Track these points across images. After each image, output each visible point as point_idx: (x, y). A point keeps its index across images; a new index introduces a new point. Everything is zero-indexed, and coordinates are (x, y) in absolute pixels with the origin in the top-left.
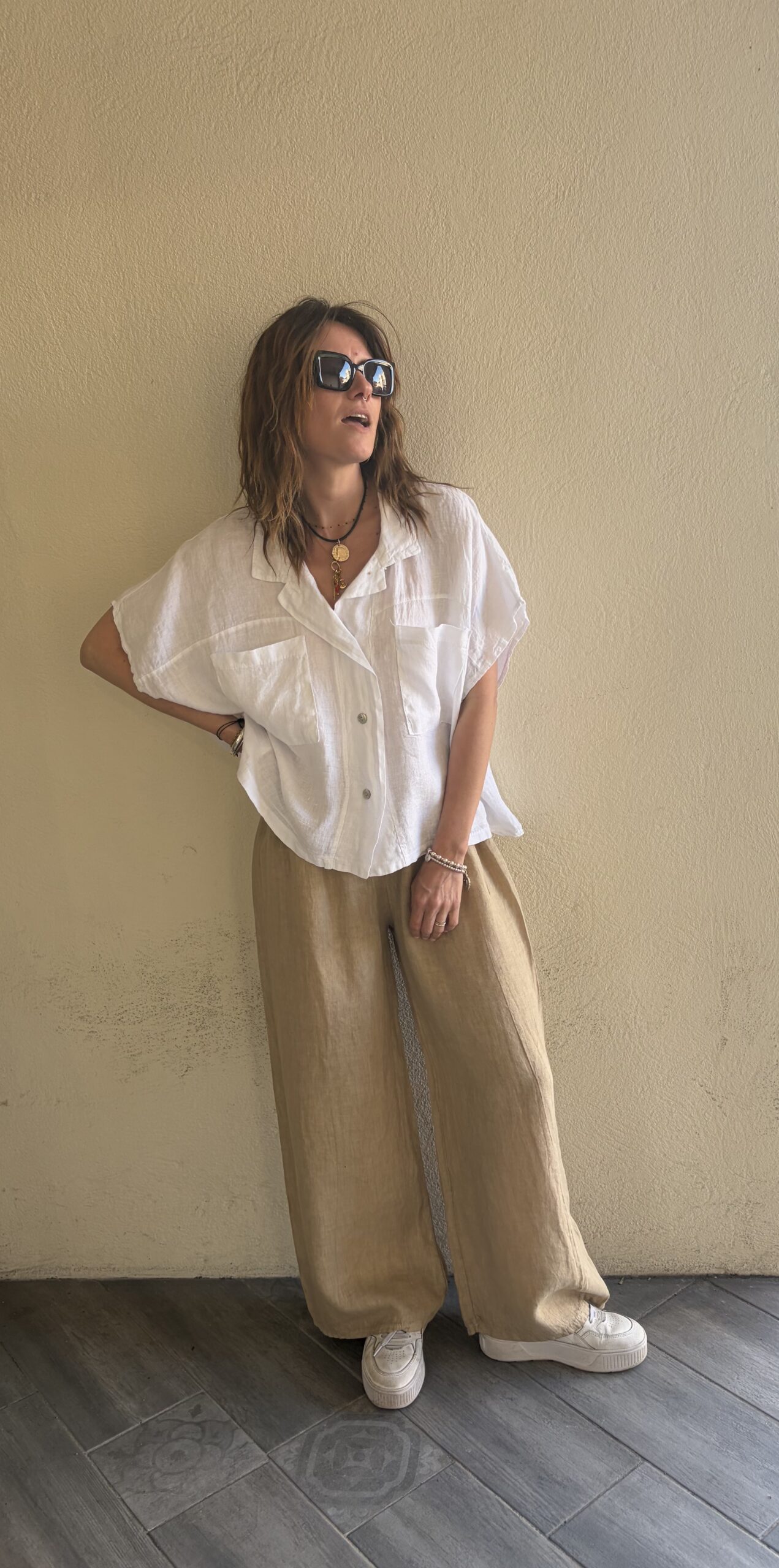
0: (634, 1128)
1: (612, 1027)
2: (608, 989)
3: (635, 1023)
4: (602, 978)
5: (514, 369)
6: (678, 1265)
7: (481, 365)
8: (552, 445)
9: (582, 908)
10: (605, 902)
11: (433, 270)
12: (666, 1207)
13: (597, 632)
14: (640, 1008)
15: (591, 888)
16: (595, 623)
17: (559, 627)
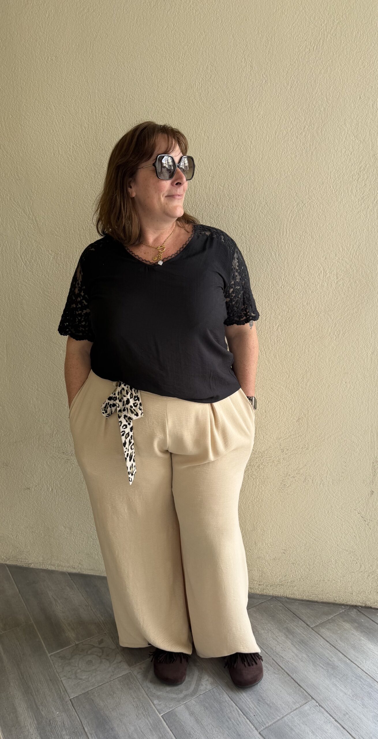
0: (323, 531)
1: (314, 480)
2: (313, 461)
3: (326, 479)
4: (310, 456)
5: (282, 143)
6: (341, 599)
7: (265, 140)
8: (300, 183)
9: (302, 420)
10: (314, 419)
11: (243, 90)
12: (337, 571)
13: (318, 281)
14: (329, 472)
15: (307, 411)
16: (317, 276)
17: (298, 278)
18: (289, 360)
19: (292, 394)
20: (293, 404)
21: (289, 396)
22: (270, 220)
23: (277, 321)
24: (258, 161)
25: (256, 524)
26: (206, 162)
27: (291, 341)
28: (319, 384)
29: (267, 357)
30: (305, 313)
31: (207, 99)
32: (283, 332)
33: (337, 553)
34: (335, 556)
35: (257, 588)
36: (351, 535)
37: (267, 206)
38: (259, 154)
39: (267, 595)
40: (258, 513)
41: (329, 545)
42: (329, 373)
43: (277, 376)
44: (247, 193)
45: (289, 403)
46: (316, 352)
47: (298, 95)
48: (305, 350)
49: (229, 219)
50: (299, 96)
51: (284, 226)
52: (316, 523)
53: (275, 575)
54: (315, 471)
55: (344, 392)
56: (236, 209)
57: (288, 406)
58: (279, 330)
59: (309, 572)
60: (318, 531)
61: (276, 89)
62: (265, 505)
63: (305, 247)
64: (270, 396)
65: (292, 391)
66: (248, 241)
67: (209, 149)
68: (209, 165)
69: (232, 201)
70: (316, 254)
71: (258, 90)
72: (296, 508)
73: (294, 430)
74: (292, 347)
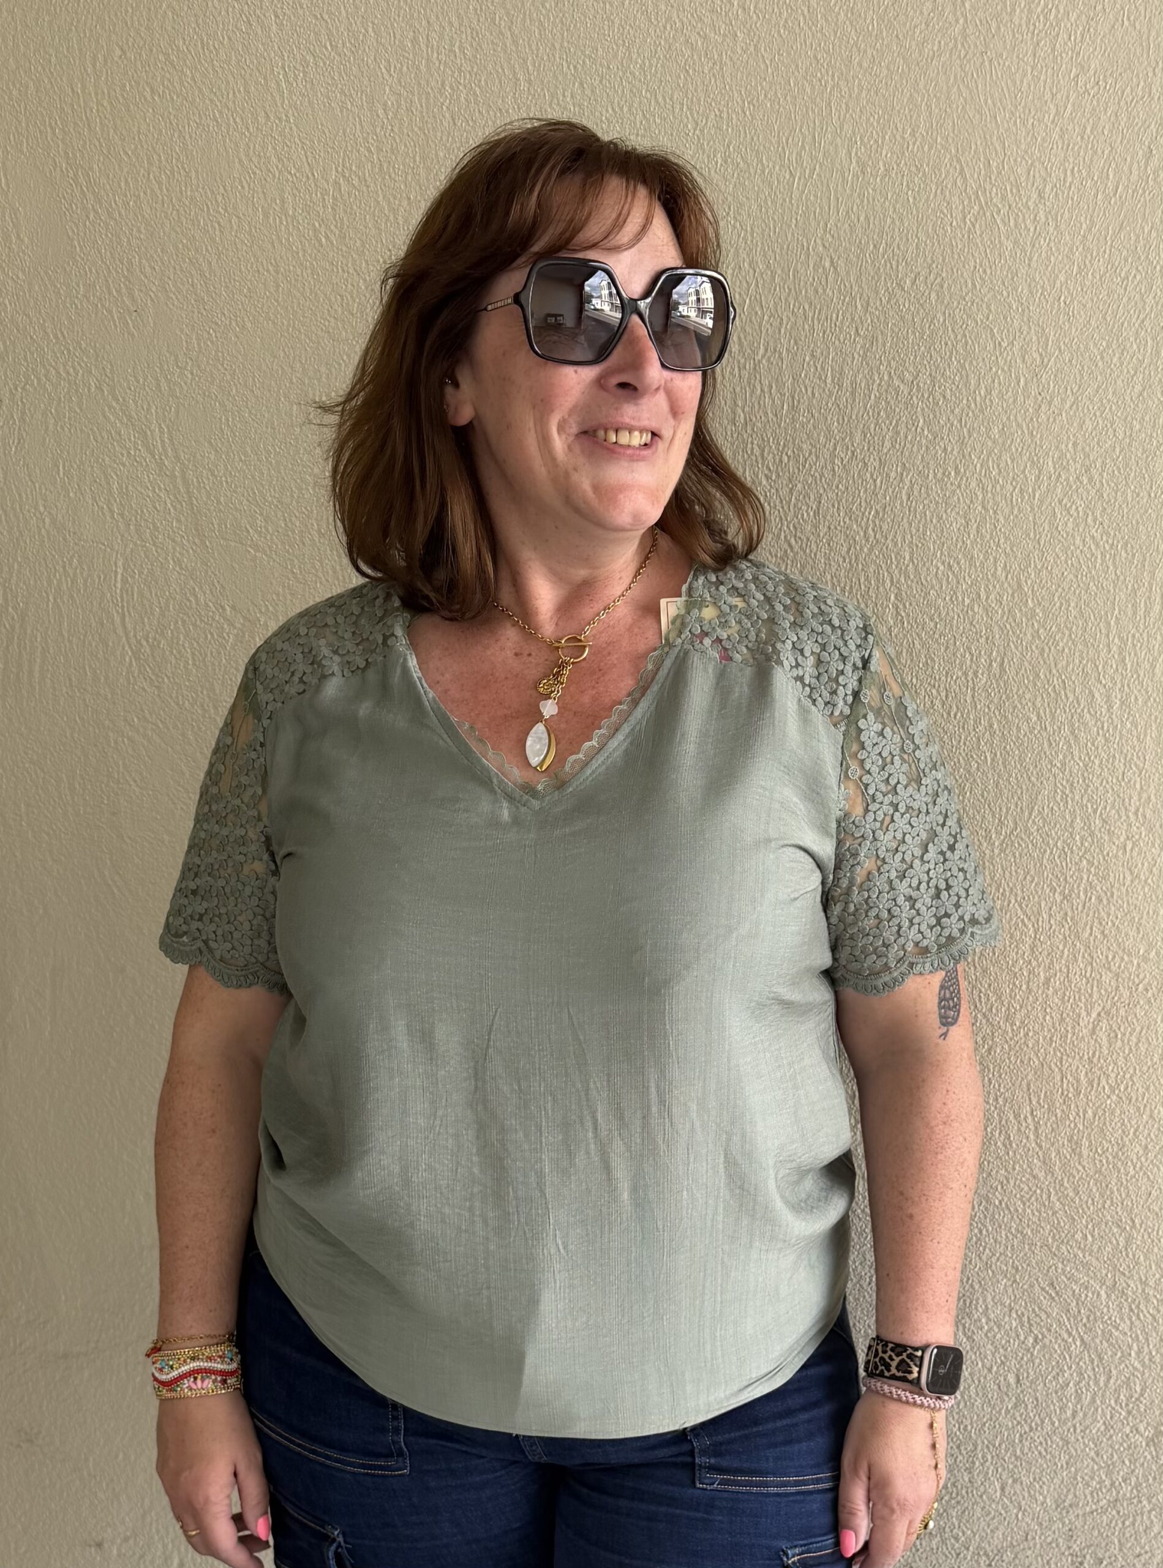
18: (1132, 1172)
19: (1137, 1323)
20: (1136, 1364)
21: (1124, 1326)
22: (1097, 545)
23: (1095, 996)
24: (1062, 277)
26: (848, 273)
27: (1148, 1089)
29: (1041, 1147)
32: (1119, 1043)
37: (1091, 479)
38: (1071, 249)
43: (1078, 1236)
44: (1008, 418)
45: (1121, 1361)
56: (959, 486)
57: (1114, 1372)
64: (1044, 1316)
65: (1138, 1307)
66: (996, 629)
67: (862, 219)
68: (860, 287)
69: (945, 449)
73: (1134, 1479)
74: (1151, 1116)
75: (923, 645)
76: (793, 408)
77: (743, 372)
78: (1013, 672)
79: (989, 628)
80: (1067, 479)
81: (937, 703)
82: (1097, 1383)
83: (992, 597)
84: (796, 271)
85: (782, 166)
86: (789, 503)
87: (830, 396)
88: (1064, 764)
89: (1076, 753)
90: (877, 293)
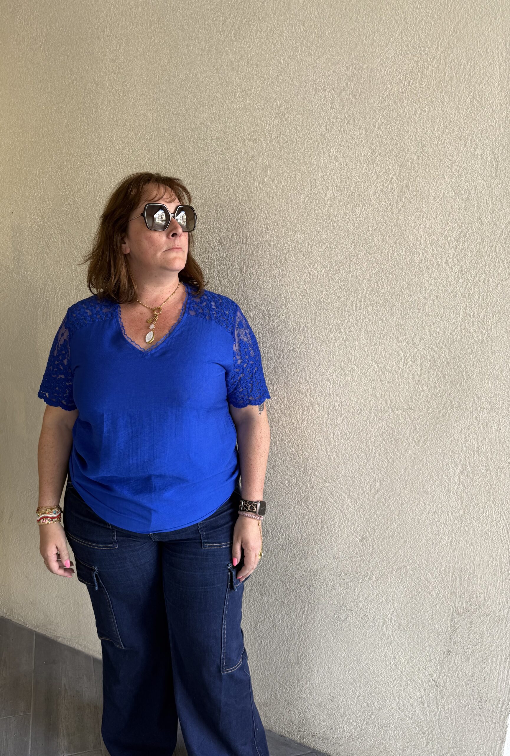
2: (376, 596)
3: (391, 622)
5: (363, 196)
7: (343, 193)
8: (382, 247)
9: (366, 541)
10: (381, 542)
11: (320, 132)
13: (397, 369)
14: (395, 614)
15: (373, 530)
16: (396, 364)
17: (371, 363)
18: (354, 462)
19: (356, 506)
20: (356, 518)
21: (353, 507)
22: (342, 289)
23: (343, 412)
25: (301, 656)
26: (272, 215)
27: (358, 439)
28: (390, 499)
30: (378, 407)
31: (278, 142)
32: (350, 426)
33: (398, 718)
34: (395, 721)
35: (296, 733)
36: (417, 700)
37: (340, 271)
38: (334, 209)
39: (306, 746)
40: (304, 644)
41: (388, 705)
42: (404, 488)
43: (339, 480)
45: (352, 517)
46: (389, 458)
47: (386, 139)
48: (375, 454)
49: (293, 283)
50: (387, 141)
51: (357, 297)
52: (374, 674)
53: (319, 725)
54: (378, 609)
55: (421, 515)
56: (303, 273)
58: (345, 423)
59: (360, 732)
60: (376, 684)
61: (360, 131)
62: (313, 636)
63: (383, 326)
65: (356, 501)
66: (313, 311)
69: (299, 263)
70: (396, 336)
71: (338, 133)
72: (350, 649)
73: (356, 551)
74: (359, 447)
75: (293, 315)
76: (257, 251)
77: (243, 241)
78: (318, 322)
79: (311, 310)
80: (333, 271)
81: (297, 330)
82: (345, 522)
83: (312, 302)
84: (258, 214)
85: (254, 186)
86: (256, 276)
87: (267, 248)
88: (333, 348)
89: (336, 345)
90: (280, 220)
